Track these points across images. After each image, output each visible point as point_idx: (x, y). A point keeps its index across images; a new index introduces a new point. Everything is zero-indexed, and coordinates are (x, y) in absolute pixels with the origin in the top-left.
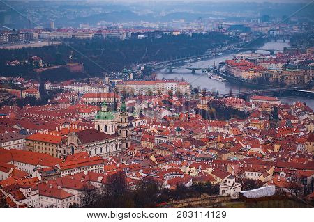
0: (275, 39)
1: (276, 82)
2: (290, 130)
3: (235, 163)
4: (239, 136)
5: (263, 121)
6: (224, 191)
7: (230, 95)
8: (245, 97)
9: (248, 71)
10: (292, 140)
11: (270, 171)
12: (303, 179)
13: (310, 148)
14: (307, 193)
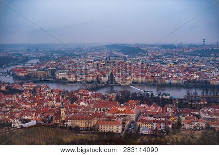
0: (33, 58)
1: (34, 77)
2: (41, 96)
3: (18, 112)
4: (20, 101)
5: (29, 94)
6: (14, 125)
7: (15, 83)
8: (21, 84)
9: (22, 73)
10: (42, 100)
11: (34, 115)
12: (48, 117)
13: (50, 103)
14: (49, 122)
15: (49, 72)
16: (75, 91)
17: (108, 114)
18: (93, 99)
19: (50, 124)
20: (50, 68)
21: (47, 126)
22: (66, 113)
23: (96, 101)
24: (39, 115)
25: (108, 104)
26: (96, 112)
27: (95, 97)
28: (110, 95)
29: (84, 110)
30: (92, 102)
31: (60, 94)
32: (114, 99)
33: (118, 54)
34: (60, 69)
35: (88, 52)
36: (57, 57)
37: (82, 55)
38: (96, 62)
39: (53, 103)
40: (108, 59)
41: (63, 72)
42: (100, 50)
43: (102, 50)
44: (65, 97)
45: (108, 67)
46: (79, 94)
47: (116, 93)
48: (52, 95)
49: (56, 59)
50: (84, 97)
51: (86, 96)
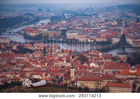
0: (44, 18)
1: (45, 37)
2: (51, 56)
3: (29, 72)
4: (30, 60)
5: (40, 54)
6: (24, 84)
7: (26, 43)
8: (32, 44)
9: (33, 32)
10: (52, 60)
11: (44, 74)
12: (57, 77)
13: (60, 64)
14: (59, 82)
15: (60, 32)
17: (118, 76)
18: (104, 60)
19: (60, 84)
20: (61, 28)
21: (56, 86)
22: (76, 73)
23: (106, 62)
24: (49, 75)
25: (119, 66)
26: (106, 74)
27: (106, 58)
28: (121, 56)
29: (94, 71)
30: (102, 63)
31: (70, 54)
32: (125, 61)
33: (130, 15)
34: (71, 29)
35: (100, 12)
36: (68, 17)
37: (93, 15)
38: (107, 23)
39: (63, 63)
40: (120, 19)
41: (74, 32)
42: (112, 11)
43: (114, 10)
44: (76, 58)
45: (120, 28)
46: (89, 55)
47: (127, 54)
48: (63, 55)
49: (67, 19)
50: (95, 58)
51: (96, 57)
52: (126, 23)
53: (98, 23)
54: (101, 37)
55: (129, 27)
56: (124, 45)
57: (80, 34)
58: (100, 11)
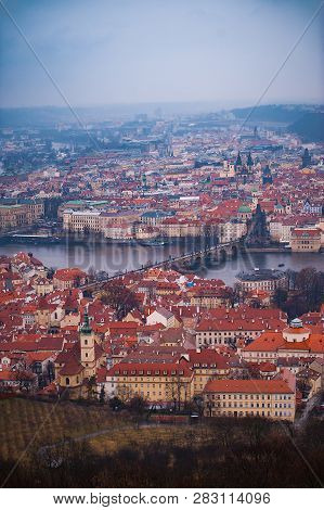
2: (12, 294)
10: (15, 308)
12: (35, 365)
13: (43, 318)
14: (42, 384)
15: (39, 209)
16: (131, 275)
17: (247, 354)
18: (194, 302)
19: (46, 391)
20: (42, 194)
21: (32, 398)
22: (99, 350)
23: (203, 308)
24: (6, 360)
25: (248, 320)
26: (205, 348)
27: (201, 296)
28: (252, 285)
29: (162, 341)
30: (188, 312)
31: (77, 284)
32: (267, 300)
33: (280, 141)
34: (75, 196)
35: (175, 135)
36: (64, 155)
37: (152, 147)
38: (202, 171)
39: (53, 316)
40: (244, 159)
41: (87, 208)
42: (216, 128)
43: (224, 126)
44: (96, 297)
45: (246, 187)
46: (143, 284)
47: (275, 278)
48: (51, 288)
49: (62, 163)
50: (162, 296)
51: (168, 293)
52: (266, 170)
53: (168, 173)
54: (183, 223)
55: (278, 185)
56: (261, 245)
57: (108, 214)
58: (175, 130)
